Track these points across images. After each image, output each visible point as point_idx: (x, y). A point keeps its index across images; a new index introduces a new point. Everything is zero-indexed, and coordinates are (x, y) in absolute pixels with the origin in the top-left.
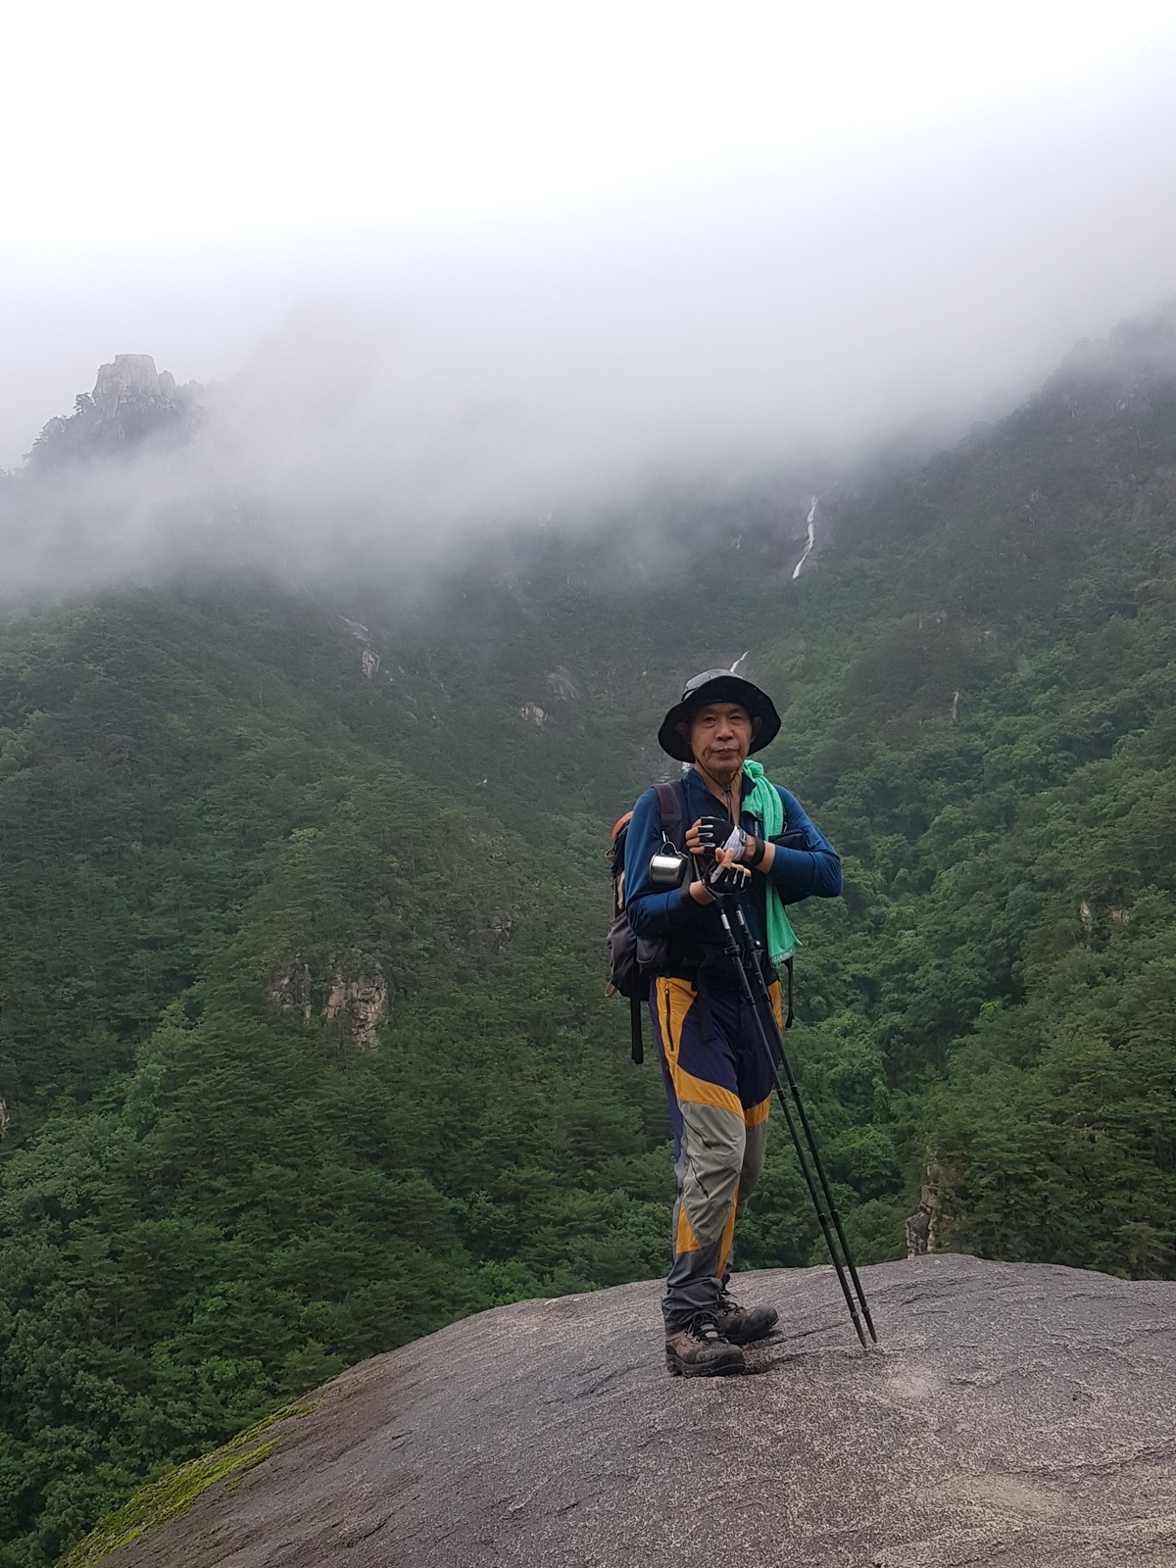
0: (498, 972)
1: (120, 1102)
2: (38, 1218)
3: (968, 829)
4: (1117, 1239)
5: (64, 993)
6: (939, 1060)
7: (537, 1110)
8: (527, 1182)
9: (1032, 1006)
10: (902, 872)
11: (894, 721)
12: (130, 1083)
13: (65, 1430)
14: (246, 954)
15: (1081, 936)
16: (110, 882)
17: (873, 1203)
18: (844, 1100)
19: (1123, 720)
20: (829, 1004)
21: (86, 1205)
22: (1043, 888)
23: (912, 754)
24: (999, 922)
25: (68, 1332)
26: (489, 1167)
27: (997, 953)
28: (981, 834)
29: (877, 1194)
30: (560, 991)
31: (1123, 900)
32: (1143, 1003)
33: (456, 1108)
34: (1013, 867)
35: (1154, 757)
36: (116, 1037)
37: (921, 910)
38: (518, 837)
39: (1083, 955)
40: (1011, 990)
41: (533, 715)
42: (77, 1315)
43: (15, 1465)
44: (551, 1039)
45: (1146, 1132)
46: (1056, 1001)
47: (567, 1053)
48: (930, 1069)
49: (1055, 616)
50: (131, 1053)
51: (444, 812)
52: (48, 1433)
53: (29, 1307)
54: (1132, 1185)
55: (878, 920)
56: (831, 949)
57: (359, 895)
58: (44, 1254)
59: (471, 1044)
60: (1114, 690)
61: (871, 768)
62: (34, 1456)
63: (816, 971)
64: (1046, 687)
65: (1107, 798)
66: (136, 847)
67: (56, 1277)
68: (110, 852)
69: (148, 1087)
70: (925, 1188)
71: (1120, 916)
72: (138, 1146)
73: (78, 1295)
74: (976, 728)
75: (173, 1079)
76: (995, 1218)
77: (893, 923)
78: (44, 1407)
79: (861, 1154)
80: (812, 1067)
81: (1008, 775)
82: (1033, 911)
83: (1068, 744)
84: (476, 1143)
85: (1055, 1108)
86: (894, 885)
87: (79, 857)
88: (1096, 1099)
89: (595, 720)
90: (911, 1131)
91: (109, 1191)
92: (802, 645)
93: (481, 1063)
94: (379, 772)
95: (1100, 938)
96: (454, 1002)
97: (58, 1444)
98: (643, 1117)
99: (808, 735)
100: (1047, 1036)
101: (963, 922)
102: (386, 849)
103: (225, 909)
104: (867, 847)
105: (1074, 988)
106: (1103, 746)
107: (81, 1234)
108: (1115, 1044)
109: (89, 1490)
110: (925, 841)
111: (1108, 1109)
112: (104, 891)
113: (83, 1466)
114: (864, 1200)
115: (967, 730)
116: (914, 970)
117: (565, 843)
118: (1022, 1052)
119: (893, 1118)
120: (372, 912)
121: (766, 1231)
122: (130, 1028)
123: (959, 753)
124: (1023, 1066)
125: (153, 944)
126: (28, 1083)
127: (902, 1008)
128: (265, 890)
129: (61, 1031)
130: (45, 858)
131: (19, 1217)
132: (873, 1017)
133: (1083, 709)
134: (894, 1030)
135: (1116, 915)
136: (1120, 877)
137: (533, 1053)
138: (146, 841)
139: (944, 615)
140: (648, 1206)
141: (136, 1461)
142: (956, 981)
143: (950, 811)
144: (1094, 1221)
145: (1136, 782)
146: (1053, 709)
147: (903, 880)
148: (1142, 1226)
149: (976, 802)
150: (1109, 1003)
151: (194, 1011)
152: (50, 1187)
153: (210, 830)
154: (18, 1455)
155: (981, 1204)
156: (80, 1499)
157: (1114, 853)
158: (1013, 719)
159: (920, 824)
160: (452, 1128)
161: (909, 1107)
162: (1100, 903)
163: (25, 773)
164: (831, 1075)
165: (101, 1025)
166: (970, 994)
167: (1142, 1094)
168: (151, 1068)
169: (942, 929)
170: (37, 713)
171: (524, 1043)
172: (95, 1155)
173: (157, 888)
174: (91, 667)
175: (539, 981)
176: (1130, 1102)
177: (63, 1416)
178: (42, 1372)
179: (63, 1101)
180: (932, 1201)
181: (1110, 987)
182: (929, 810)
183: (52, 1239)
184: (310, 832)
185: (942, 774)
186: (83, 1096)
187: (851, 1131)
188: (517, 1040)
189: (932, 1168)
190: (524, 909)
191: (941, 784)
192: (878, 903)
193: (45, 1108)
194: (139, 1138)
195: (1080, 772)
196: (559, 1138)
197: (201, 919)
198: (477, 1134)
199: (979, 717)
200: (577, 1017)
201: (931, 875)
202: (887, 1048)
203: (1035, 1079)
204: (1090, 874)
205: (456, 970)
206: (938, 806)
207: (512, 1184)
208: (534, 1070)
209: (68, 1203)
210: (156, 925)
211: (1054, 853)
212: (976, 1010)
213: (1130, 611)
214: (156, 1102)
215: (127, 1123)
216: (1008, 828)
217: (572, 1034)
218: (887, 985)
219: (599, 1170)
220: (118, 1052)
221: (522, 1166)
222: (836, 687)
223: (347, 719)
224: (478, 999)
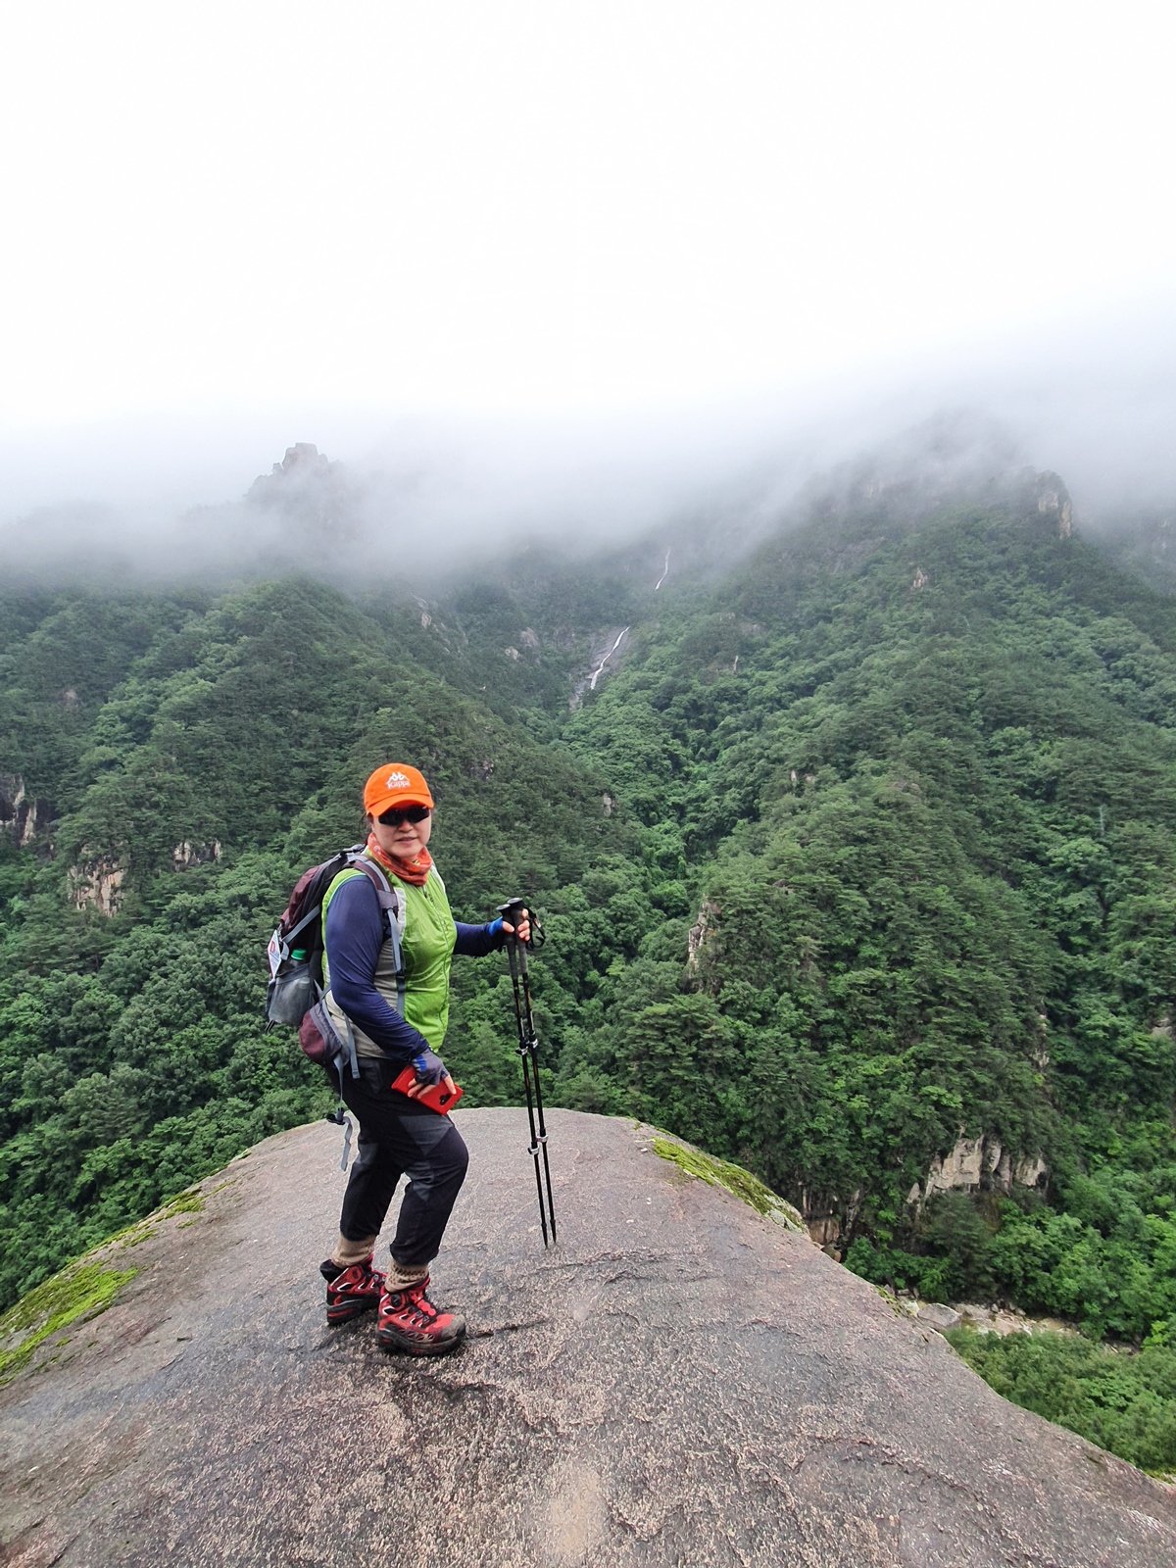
0: (485, 791)
1: (282, 847)
2: (236, 906)
3: (738, 729)
4: (794, 944)
5: (254, 788)
6: (713, 848)
7: (501, 864)
8: (494, 901)
9: (764, 823)
10: (702, 749)
11: (703, 669)
12: (287, 837)
13: (246, 1016)
14: (350, 773)
15: (790, 789)
16: (280, 730)
17: (674, 921)
18: (663, 867)
19: (822, 677)
20: (659, 817)
21: (262, 900)
22: (773, 763)
23: (711, 688)
24: (750, 778)
25: (250, 965)
26: (475, 892)
27: (747, 794)
28: (744, 732)
29: (676, 915)
30: (518, 802)
31: (811, 770)
32: (818, 824)
33: (459, 861)
34: (757, 751)
35: (834, 698)
36: (280, 813)
37: (710, 770)
38: (500, 719)
39: (790, 798)
40: (753, 814)
41: (511, 654)
42: (255, 957)
43: (219, 1032)
44: (512, 827)
45: (814, 891)
46: (775, 821)
47: (520, 835)
48: (708, 853)
49: (791, 620)
50: (289, 822)
51: (461, 704)
52: (237, 1016)
53: (229, 951)
54: (805, 917)
55: (688, 774)
56: (662, 788)
57: (413, 745)
58: (239, 924)
59: (469, 828)
60: (817, 661)
61: (690, 694)
62: (228, 1028)
63: (654, 799)
64: (783, 656)
65: (809, 717)
66: (295, 712)
67: (244, 937)
68: (281, 714)
69: (297, 839)
70: (701, 914)
71: (811, 779)
72: (290, 871)
73: (256, 946)
74: (745, 676)
75: (311, 837)
76: (734, 931)
77: (695, 776)
78: (235, 1003)
79: (670, 895)
80: (648, 849)
81: (760, 702)
82: (768, 774)
83: (792, 688)
84: (469, 879)
85: (769, 876)
86: (697, 757)
87: (264, 716)
88: (791, 873)
89: (545, 658)
90: (696, 884)
91: (273, 893)
92: (658, 626)
93: (473, 838)
94: (427, 680)
95: (799, 790)
96: (461, 805)
97: (243, 1022)
98: (557, 870)
99: (657, 675)
100: (768, 839)
101: (731, 777)
102: (428, 721)
103: (341, 748)
104: (684, 735)
105: (785, 815)
106: (809, 690)
107: (258, 915)
108: (802, 845)
109: (257, 1047)
110: (715, 734)
111: (796, 878)
112: (277, 735)
113: (255, 1034)
114: (669, 918)
115: (740, 677)
116: (704, 800)
117: (525, 723)
118: (756, 847)
119: (687, 877)
120: (419, 754)
121: (617, 933)
122: (288, 809)
123: (736, 688)
124: (755, 854)
125: (301, 765)
126: (233, 834)
127: (695, 820)
128: (363, 740)
129: (251, 808)
130: (246, 715)
131: (226, 904)
132: (681, 825)
133: (803, 669)
134: (692, 832)
135: (809, 778)
136: (813, 759)
137: (501, 834)
138: (301, 710)
139: (733, 615)
140: (557, 917)
141: (283, 1033)
142: (725, 809)
143: (729, 719)
144: (784, 935)
145: (824, 710)
146: (785, 669)
147: (702, 754)
148: (808, 938)
149: (742, 716)
150: (803, 824)
151: (322, 801)
152: (243, 890)
153: (334, 705)
154: (221, 1027)
155: (728, 924)
156: (252, 1051)
157: (811, 747)
158: (764, 673)
159: (713, 724)
160: (457, 872)
161: (696, 871)
162: (802, 772)
163: (237, 669)
164: (657, 853)
165: (273, 806)
166: (731, 815)
167: (814, 871)
168: (299, 830)
169: (721, 781)
170: (245, 637)
171: (496, 829)
172: (268, 875)
173: (306, 735)
174: (274, 613)
175: (507, 796)
176: (807, 875)
177: (245, 1008)
178: (235, 985)
179: (252, 845)
180: (703, 921)
181: (802, 816)
182: (718, 718)
183: (243, 917)
184: (388, 709)
185: (726, 699)
186: (262, 843)
187: (665, 883)
188: (493, 827)
189: (705, 904)
190: (501, 758)
191: (725, 704)
192: (688, 765)
193: (242, 848)
194: (291, 867)
195: (797, 703)
196: (513, 880)
197: (327, 753)
198: (469, 875)
199: (748, 671)
200: (526, 817)
201: (717, 752)
202: (687, 841)
203: (761, 861)
204: (797, 756)
206: (723, 716)
207: (486, 902)
208: (500, 844)
209: (253, 898)
210: (303, 755)
211: (779, 745)
212: (734, 823)
213: (829, 620)
214: (301, 848)
215: (286, 859)
216: (758, 730)
217: (523, 826)
218: (690, 808)
219: (532, 897)
220: (281, 821)
221: (492, 893)
222: (674, 649)
223: (412, 650)
224: (474, 804)
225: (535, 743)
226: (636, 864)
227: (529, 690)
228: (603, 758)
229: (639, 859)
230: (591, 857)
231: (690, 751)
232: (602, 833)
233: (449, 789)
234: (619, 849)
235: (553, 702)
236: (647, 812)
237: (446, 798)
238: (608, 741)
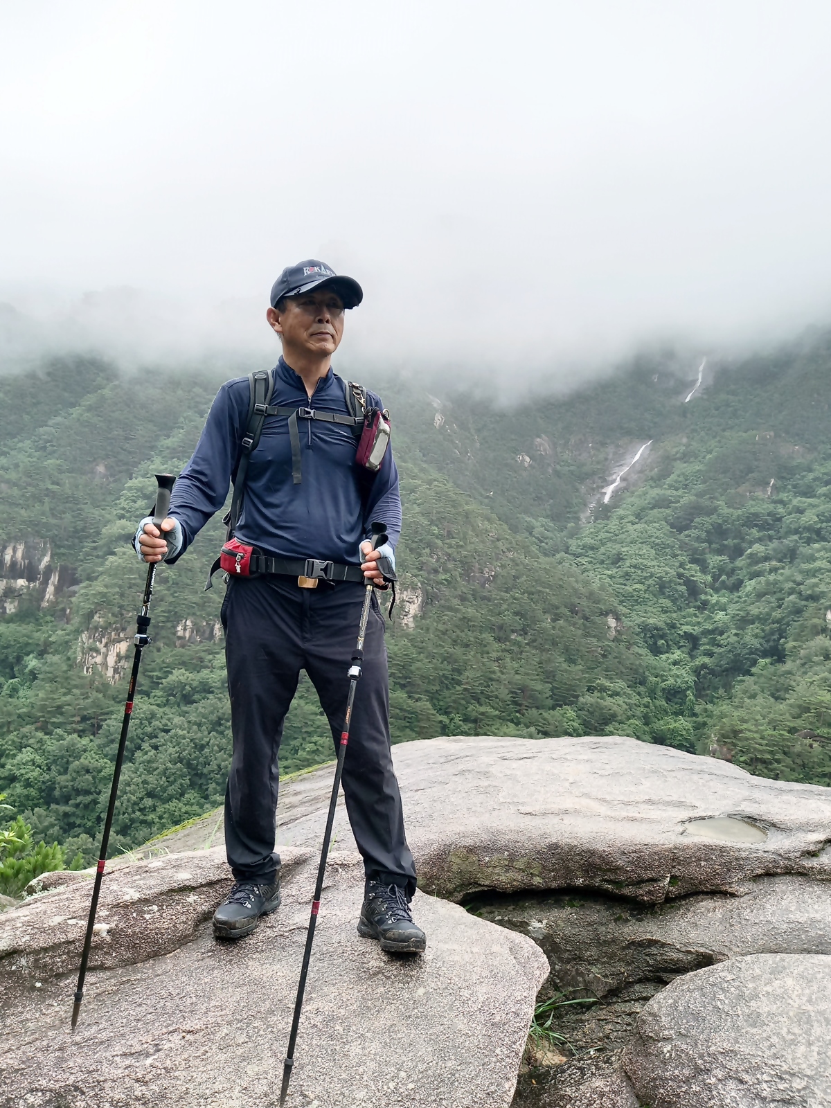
3: (767, 559)
6: (728, 687)
9: (789, 665)
15: (824, 630)
20: (668, 646)
22: (806, 599)
24: (776, 615)
26: (463, 703)
27: (773, 632)
39: (823, 641)
40: (778, 655)
41: (522, 462)
44: (507, 639)
51: (466, 507)
59: (463, 635)
85: (791, 725)
86: (717, 585)
88: (818, 724)
89: (558, 467)
90: (704, 723)
93: (467, 646)
94: (435, 480)
96: (457, 611)
100: (793, 683)
101: (755, 611)
104: (705, 561)
105: (816, 659)
110: (740, 562)
111: (823, 731)
115: (774, 502)
117: (531, 534)
118: (777, 690)
119: (695, 715)
120: (420, 555)
127: (709, 654)
132: (693, 657)
134: (704, 666)
139: (772, 434)
149: (773, 545)
158: (804, 499)
159: (738, 552)
161: (706, 710)
164: (663, 685)
169: (743, 614)
171: (491, 639)
182: (745, 545)
188: (488, 637)
189: (713, 746)
190: (502, 566)
191: (754, 531)
199: (784, 496)
201: (740, 583)
202: (698, 675)
203: (782, 707)
205: (460, 593)
206: (751, 543)
208: (494, 655)
211: (815, 581)
218: (705, 640)
222: (701, 467)
223: (421, 449)
224: (471, 612)
225: (539, 555)
226: (639, 694)
227: (538, 499)
228: (611, 577)
229: (642, 689)
230: (589, 681)
231: (709, 578)
232: (604, 656)
233: (447, 593)
234: (620, 675)
235: (563, 514)
236: (656, 640)
237: (442, 602)
238: (618, 559)
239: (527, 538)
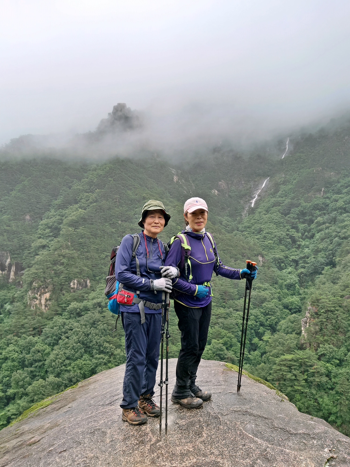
3: (324, 223)
6: (313, 280)
9: (338, 268)
10: (306, 234)
11: (306, 195)
16: (114, 230)
17: (294, 315)
18: (288, 289)
20: (286, 266)
23: (310, 204)
24: (330, 247)
27: (330, 255)
29: (295, 312)
37: (310, 243)
40: (333, 264)
41: (214, 192)
48: (310, 283)
55: (299, 245)
58: (97, 315)
66: (120, 222)
67: (100, 321)
68: (113, 223)
70: (307, 312)
74: (328, 198)
77: (303, 246)
79: (292, 303)
80: (281, 281)
82: (339, 245)
85: (341, 294)
86: (304, 237)
87: (107, 224)
89: (230, 194)
94: (177, 206)
100: (340, 276)
102: (177, 224)
104: (297, 227)
107: (106, 312)
112: (112, 232)
114: (292, 314)
115: (325, 198)
117: (221, 224)
118: (334, 280)
119: (300, 294)
123: (323, 204)
126: (95, 276)
127: (303, 267)
131: (92, 307)
132: (297, 270)
134: (302, 273)
138: (122, 221)
139: (321, 168)
142: (317, 262)
143: (319, 219)
153: (136, 219)
155: (321, 317)
159: (311, 222)
161: (304, 292)
163: (95, 204)
164: (285, 283)
166: (322, 265)
169: (316, 248)
170: (98, 190)
180: (308, 315)
183: (99, 312)
185: (317, 209)
187: (290, 297)
189: (309, 307)
191: (317, 211)
192: (300, 241)
193: (98, 282)
199: (329, 195)
201: (313, 235)
202: (300, 277)
206: (317, 217)
212: (323, 269)
218: (301, 262)
222: (292, 186)
223: (169, 192)
225: (226, 233)
226: (275, 288)
227: (223, 208)
228: (258, 239)
229: (276, 286)
231: (300, 234)
234: (266, 281)
235: (235, 214)
236: (280, 264)
238: (260, 231)
239: (219, 226)
